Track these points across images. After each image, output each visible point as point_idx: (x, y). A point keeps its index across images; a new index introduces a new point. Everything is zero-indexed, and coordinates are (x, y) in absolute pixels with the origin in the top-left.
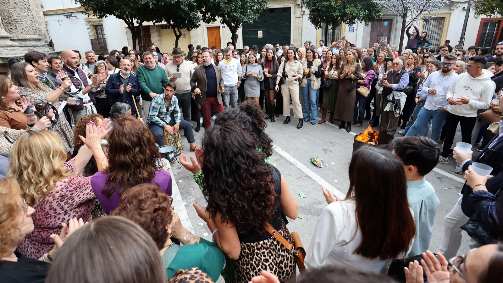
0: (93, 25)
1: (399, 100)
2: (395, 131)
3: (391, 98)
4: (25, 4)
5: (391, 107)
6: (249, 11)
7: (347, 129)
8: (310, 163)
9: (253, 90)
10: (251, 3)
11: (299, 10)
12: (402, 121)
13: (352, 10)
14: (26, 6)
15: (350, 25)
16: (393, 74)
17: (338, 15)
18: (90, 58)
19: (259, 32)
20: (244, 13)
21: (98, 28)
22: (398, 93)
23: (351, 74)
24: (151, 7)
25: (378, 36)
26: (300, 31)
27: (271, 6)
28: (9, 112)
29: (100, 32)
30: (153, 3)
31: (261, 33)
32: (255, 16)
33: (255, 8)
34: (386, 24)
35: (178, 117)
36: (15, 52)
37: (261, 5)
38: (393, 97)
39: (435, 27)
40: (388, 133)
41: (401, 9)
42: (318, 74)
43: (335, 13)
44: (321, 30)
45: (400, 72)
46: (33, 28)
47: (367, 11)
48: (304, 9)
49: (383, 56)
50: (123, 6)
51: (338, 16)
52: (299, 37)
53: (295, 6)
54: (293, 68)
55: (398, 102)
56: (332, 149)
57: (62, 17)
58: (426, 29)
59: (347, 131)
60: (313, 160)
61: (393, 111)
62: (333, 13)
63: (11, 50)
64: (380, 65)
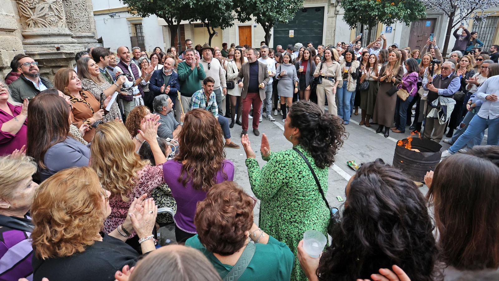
0: (133, 24)
1: (445, 107)
2: (441, 139)
3: (436, 104)
4: (84, 6)
5: (436, 113)
6: (285, 10)
7: (384, 133)
8: (347, 166)
9: (287, 90)
10: (287, 2)
11: (332, 10)
12: (448, 129)
13: (392, 9)
14: (84, 7)
15: (388, 25)
16: (441, 78)
17: (377, 14)
18: (136, 54)
19: (290, 31)
20: (280, 13)
21: (137, 26)
22: (445, 99)
23: (393, 77)
24: (191, 7)
25: (418, 36)
26: (333, 31)
27: (306, 5)
28: (73, 102)
29: (138, 31)
30: (193, 3)
31: (292, 32)
32: (291, 16)
33: (290, 7)
34: (428, 23)
35: (216, 113)
36: (75, 48)
37: (296, 4)
38: (439, 103)
39: (489, 27)
40: (431, 140)
41: (448, 8)
42: (355, 75)
43: (373, 12)
44: (356, 31)
45: (449, 76)
46: (88, 26)
47: (409, 10)
48: (338, 8)
49: (429, 58)
50: (166, 6)
51: (376, 16)
52: (332, 37)
53: (329, 6)
54: (330, 69)
55: (443, 109)
56: (369, 153)
57: (107, 17)
58: (477, 29)
59: (385, 136)
60: (350, 164)
61: (437, 118)
62: (371, 12)
63: (72, 46)
64: (425, 68)
